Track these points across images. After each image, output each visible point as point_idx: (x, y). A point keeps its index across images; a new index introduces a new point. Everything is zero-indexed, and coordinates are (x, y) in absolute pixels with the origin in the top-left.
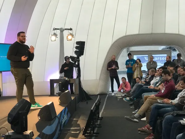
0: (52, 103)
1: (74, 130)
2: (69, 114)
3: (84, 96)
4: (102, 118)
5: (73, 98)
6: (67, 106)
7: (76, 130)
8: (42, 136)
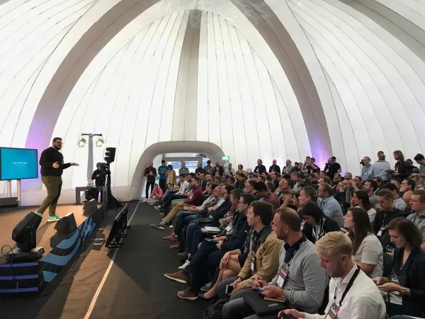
0: (72, 215)
1: (97, 242)
2: (94, 224)
3: (113, 203)
4: (129, 226)
5: (99, 207)
6: (92, 216)
7: (101, 241)
8: (56, 251)
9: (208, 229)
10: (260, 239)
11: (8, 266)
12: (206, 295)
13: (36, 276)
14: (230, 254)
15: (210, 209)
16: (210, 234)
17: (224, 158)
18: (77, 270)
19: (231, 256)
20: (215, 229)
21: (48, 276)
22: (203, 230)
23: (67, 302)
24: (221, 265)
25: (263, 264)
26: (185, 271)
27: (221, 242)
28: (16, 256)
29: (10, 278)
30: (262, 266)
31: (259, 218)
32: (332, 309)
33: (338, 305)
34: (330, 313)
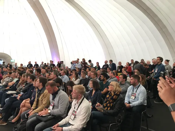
9: (10, 92)
10: (41, 92)
12: (13, 121)
14: (26, 101)
16: (12, 94)
17: (12, 61)
20: (14, 92)
22: (7, 93)
24: (21, 106)
25: (43, 102)
27: (19, 97)
30: (42, 103)
31: (41, 83)
32: (73, 113)
33: (76, 110)
34: (73, 114)
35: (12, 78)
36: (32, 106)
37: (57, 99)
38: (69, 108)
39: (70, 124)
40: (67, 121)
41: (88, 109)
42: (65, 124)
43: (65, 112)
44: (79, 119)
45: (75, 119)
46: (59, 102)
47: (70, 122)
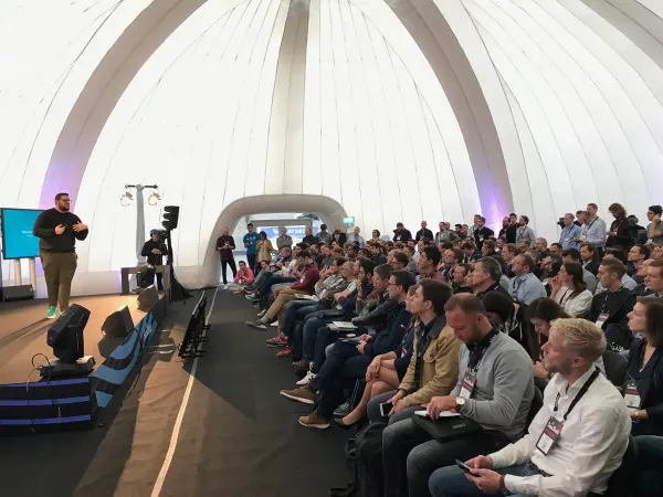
0: (127, 308)
1: (163, 349)
2: (155, 323)
3: (179, 292)
4: (209, 326)
5: (160, 297)
6: (152, 311)
7: (167, 349)
8: (110, 363)
9: (337, 325)
10: (431, 334)
11: (45, 384)
12: (347, 420)
13: (87, 399)
14: (382, 359)
15: (338, 296)
16: (343, 332)
17: (346, 220)
18: (142, 389)
19: (384, 363)
20: (349, 325)
21: (103, 399)
22: (331, 326)
23: (136, 435)
24: (368, 374)
25: (437, 371)
26: (311, 387)
27: (364, 343)
28: (55, 370)
29: (48, 402)
30: (434, 373)
31: (430, 303)
32: (550, 427)
33: (560, 419)
34: (547, 431)
35: (345, 279)
36: (401, 381)
37: (486, 365)
38: (536, 405)
39: (534, 470)
40: (525, 454)
41: (616, 420)
42: (515, 465)
43: (517, 417)
44: (574, 457)
45: (557, 450)
46: (496, 378)
47: (534, 460)
